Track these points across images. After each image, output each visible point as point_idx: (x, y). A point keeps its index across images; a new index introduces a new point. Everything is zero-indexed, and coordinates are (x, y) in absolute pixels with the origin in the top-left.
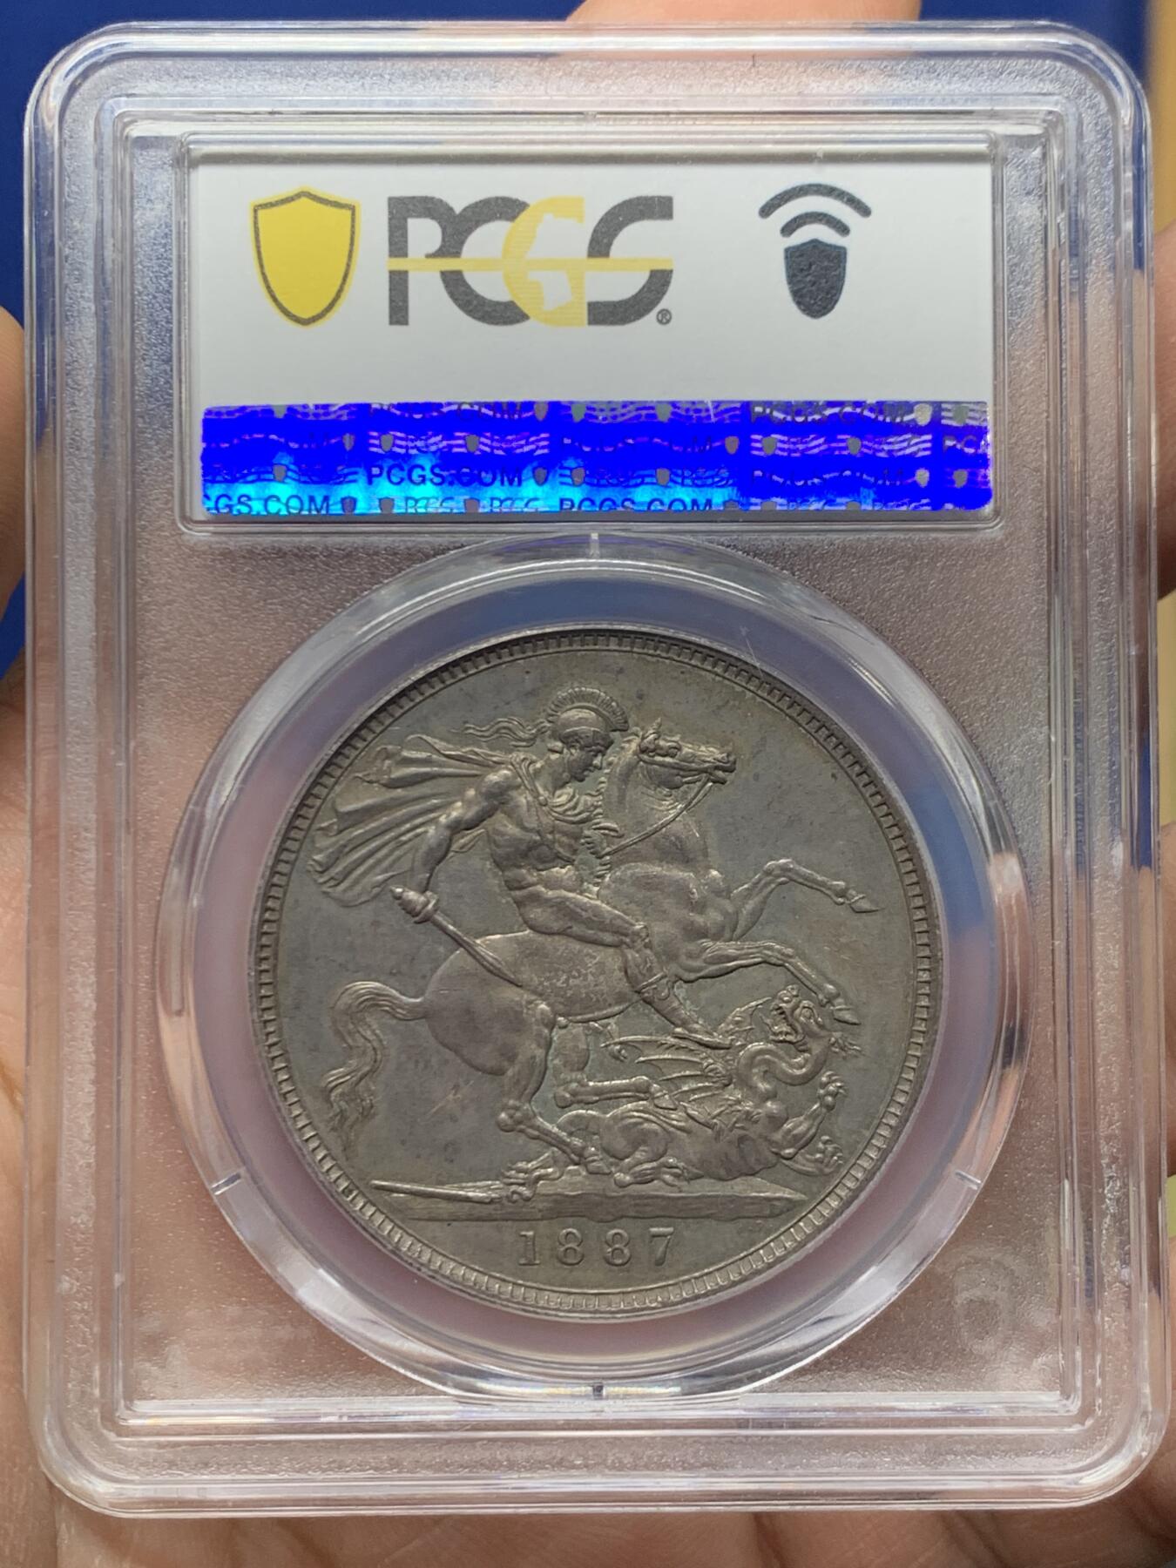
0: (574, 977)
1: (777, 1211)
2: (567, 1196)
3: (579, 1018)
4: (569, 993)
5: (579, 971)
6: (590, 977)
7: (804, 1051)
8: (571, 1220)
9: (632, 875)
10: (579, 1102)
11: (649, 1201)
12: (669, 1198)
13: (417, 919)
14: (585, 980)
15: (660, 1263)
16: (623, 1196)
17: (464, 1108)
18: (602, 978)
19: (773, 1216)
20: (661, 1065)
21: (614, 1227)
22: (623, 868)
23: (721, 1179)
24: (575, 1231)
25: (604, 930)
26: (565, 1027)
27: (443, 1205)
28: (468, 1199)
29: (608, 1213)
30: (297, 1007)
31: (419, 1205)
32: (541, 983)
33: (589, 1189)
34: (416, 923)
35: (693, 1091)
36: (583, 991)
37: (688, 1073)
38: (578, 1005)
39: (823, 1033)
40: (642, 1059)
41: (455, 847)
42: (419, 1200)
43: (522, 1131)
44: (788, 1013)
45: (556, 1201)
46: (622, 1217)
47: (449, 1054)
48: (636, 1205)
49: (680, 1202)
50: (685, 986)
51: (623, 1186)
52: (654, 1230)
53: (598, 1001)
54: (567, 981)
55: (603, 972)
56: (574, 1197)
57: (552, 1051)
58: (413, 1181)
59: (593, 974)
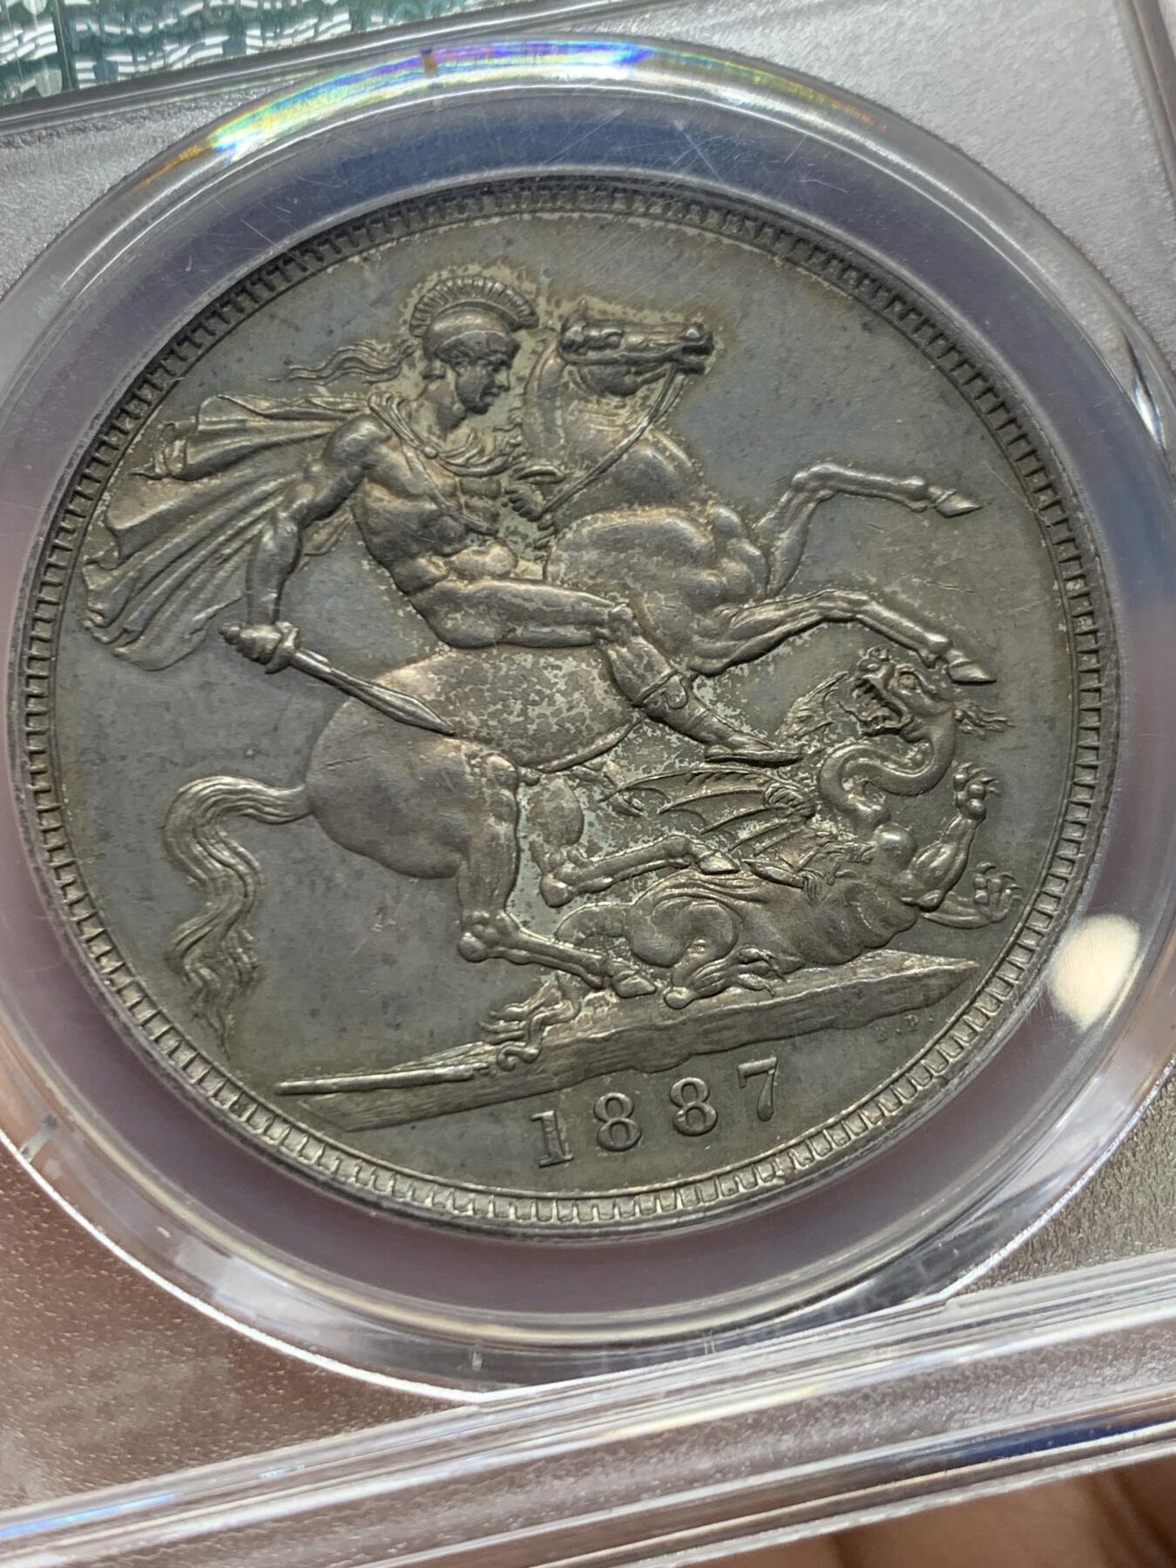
0: (535, 703)
1: (934, 994)
2: (594, 1041)
3: (555, 763)
4: (532, 728)
5: (539, 693)
6: (559, 698)
7: (918, 740)
8: (607, 1079)
9: (591, 533)
10: (582, 892)
11: (728, 1021)
12: (758, 1009)
13: (270, 666)
14: (552, 702)
15: (764, 1116)
16: (684, 1023)
17: (402, 939)
18: (577, 695)
19: (928, 1003)
20: (699, 810)
21: (680, 1077)
22: (574, 525)
23: (834, 964)
24: (621, 1096)
26: (537, 782)
27: (398, 1097)
28: (437, 1080)
29: (665, 1055)
30: (105, 836)
31: (360, 1102)
32: (484, 724)
33: (626, 1023)
34: (270, 672)
35: (758, 837)
36: (553, 721)
37: (743, 811)
38: (549, 744)
39: (942, 706)
40: (667, 805)
41: (308, 548)
42: (358, 1098)
43: (501, 956)
44: (879, 686)
45: (578, 1053)
46: (690, 1055)
47: (358, 861)
48: (706, 1033)
49: (773, 1012)
50: (710, 682)
51: (678, 1007)
52: (746, 1066)
53: (579, 731)
54: (523, 712)
56: (605, 1039)
57: (523, 821)
58: (348, 1070)
59: (563, 693)
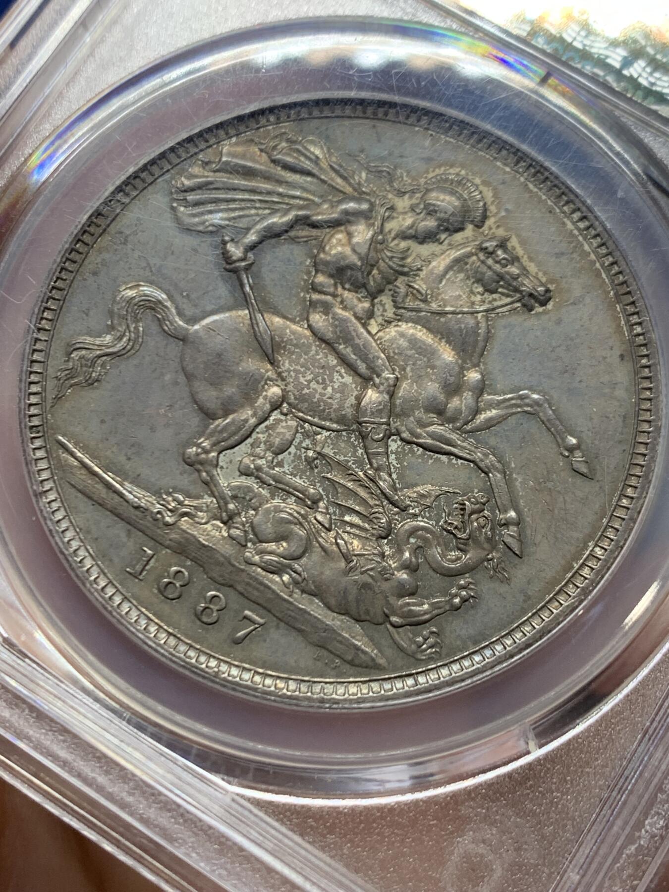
0: (318, 382)
1: (357, 662)
2: (199, 541)
3: (301, 414)
4: (306, 391)
5: (324, 380)
6: (329, 389)
7: (461, 550)
8: (189, 563)
9: (412, 335)
10: (257, 477)
11: (262, 588)
12: (278, 595)
13: (228, 267)
14: (325, 388)
15: (238, 642)
16: (243, 570)
17: (167, 425)
18: (338, 395)
19: (351, 663)
20: (340, 490)
21: (218, 591)
22: (410, 324)
23: (329, 608)
24: (186, 573)
25: (364, 361)
26: (286, 415)
27: (100, 486)
28: (121, 495)
29: (221, 576)
30: (95, 274)
31: (82, 474)
32: (289, 371)
33: (218, 547)
34: (226, 270)
35: (352, 525)
36: (317, 396)
37: (357, 508)
38: (306, 405)
39: (486, 546)
40: (329, 476)
41: (292, 233)
42: (83, 471)
43: (199, 471)
44: (467, 512)
45: (187, 539)
46: (231, 586)
47: (182, 379)
48: (248, 584)
49: (285, 604)
50: (399, 443)
51: (249, 563)
52: (247, 613)
53: (324, 410)
54: (309, 382)
55: (342, 392)
56: (204, 545)
57: (263, 425)
58: (93, 457)
59: (333, 389)
